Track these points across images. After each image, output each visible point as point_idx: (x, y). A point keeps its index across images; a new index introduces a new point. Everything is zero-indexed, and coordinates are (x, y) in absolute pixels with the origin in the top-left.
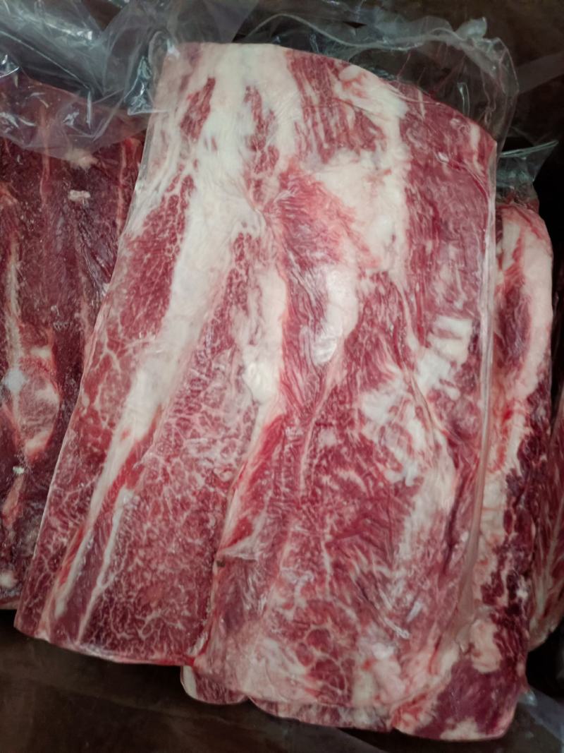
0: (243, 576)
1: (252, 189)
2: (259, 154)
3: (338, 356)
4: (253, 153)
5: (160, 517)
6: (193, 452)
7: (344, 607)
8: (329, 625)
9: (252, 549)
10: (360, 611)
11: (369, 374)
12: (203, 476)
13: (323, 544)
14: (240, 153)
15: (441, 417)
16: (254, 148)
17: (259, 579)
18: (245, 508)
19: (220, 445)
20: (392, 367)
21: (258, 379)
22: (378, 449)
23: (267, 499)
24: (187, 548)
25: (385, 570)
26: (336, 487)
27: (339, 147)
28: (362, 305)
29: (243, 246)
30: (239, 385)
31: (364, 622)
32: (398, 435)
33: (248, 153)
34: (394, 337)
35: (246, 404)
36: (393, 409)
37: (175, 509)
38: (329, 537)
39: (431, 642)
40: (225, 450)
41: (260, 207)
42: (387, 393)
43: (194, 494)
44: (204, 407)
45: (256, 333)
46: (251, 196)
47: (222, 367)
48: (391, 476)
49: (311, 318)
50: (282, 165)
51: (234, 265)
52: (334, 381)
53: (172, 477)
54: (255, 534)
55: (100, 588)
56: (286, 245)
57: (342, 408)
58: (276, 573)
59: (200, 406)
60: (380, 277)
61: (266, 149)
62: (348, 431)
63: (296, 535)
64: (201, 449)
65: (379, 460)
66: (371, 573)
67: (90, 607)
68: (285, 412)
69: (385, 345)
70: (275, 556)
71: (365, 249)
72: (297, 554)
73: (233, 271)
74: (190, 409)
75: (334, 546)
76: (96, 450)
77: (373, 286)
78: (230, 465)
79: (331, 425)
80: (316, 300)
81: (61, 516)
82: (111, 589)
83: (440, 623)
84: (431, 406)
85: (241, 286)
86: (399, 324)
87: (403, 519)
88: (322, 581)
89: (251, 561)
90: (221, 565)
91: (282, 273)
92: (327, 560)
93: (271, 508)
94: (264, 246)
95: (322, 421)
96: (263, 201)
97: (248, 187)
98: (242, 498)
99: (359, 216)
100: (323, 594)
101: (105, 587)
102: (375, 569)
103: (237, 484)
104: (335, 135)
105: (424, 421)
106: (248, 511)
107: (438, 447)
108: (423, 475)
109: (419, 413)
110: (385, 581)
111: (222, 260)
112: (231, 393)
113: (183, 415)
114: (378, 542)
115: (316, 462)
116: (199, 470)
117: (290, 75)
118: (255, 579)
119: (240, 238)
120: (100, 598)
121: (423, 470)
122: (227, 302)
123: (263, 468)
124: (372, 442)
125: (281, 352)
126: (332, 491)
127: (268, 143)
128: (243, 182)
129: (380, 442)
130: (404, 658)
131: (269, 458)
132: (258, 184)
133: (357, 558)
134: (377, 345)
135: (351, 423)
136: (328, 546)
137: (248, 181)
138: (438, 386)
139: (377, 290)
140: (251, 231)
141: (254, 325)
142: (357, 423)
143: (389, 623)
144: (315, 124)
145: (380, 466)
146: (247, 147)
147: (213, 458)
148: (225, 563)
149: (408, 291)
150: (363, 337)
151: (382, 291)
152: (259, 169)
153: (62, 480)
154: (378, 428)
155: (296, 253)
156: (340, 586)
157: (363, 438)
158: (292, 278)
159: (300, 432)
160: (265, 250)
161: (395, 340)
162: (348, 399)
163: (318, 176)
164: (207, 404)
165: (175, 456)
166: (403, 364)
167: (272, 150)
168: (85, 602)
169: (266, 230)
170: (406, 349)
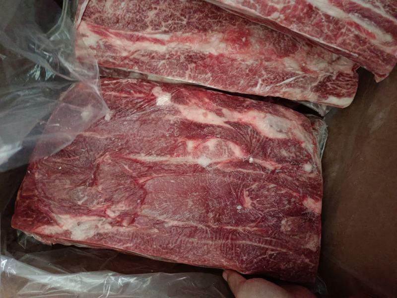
55: (382, 12)
67: (391, 18)
76: (305, 11)
81: (338, 36)
82: (383, 5)
101: (382, 8)
120: (387, 12)
153: (318, 34)
168: (388, 21)
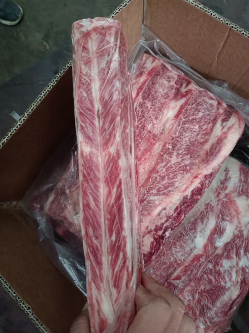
0: (174, 289)
1: (217, 193)
2: (222, 186)
3: (222, 247)
4: (221, 185)
5: (158, 263)
6: (173, 252)
7: (196, 310)
8: (190, 312)
9: (179, 284)
10: (200, 313)
11: (228, 255)
12: (173, 259)
13: (198, 292)
14: (217, 183)
15: (242, 275)
16: (222, 183)
17: (178, 292)
18: (181, 272)
19: (181, 253)
20: (235, 257)
21: (198, 242)
22: (222, 275)
23: (188, 273)
24: (161, 275)
25: (211, 306)
26: (207, 279)
27: (244, 194)
28: (233, 237)
29: (208, 206)
30: (193, 241)
31: (200, 316)
32: (229, 274)
33: (219, 184)
34: (238, 248)
35: (192, 246)
36: (230, 267)
37: (163, 263)
38: (200, 291)
39: (215, 330)
40: (182, 255)
41: (217, 199)
42: (231, 262)
43: (169, 262)
44: (181, 242)
45: (203, 230)
46: (216, 195)
47: (190, 234)
48: (223, 284)
49: (219, 233)
50: (227, 191)
51: (204, 210)
52: (218, 252)
53: (166, 255)
54: (181, 280)
56: (220, 212)
57: (217, 260)
58: (182, 293)
59: (180, 241)
60: (241, 231)
61: (225, 185)
62: (216, 266)
63: (192, 286)
64: (176, 252)
65: (221, 278)
66: (207, 305)
68: (202, 254)
69: (235, 249)
70: (184, 289)
71: (240, 223)
72: (190, 291)
73: (203, 211)
74: (177, 240)
75: (201, 294)
77: (238, 233)
78: (181, 259)
79: (212, 263)
80: (222, 230)
83: (219, 326)
84: (240, 271)
85: (204, 216)
86: (241, 246)
87: (221, 296)
88: (194, 301)
89: (177, 287)
90: (168, 283)
91: (216, 219)
92: (197, 296)
93: (188, 276)
94: (214, 209)
95: (210, 261)
96: (218, 198)
97: (216, 192)
98: (181, 269)
99: (242, 214)
100: (192, 304)
102: (209, 305)
103: (181, 265)
104: (244, 191)
105: (237, 273)
106: (181, 274)
107: (238, 282)
108: (231, 287)
109: (237, 271)
110: (210, 309)
111: (201, 207)
112: (189, 242)
113: (175, 241)
114: (212, 299)
115: (205, 270)
116: (173, 256)
117: (239, 170)
118: (176, 291)
119: (208, 204)
121: (231, 286)
122: (198, 218)
123: (190, 265)
124: (221, 272)
125: (207, 238)
126: (206, 279)
127: (226, 184)
128: (215, 190)
129: (223, 273)
130: (206, 330)
131: (193, 263)
132: (219, 193)
133: (205, 300)
134: (233, 248)
135: (218, 265)
136: (199, 293)
137: (216, 191)
138: (244, 267)
139: (238, 235)
140: (212, 203)
141: (203, 228)
142: (219, 265)
143: (206, 319)
144: (240, 186)
145: (221, 280)
146: (220, 182)
147: (178, 255)
148: (170, 284)
149: (246, 238)
150: (230, 245)
151: (240, 235)
152: (221, 190)
154: (224, 270)
155: (222, 215)
156: (198, 304)
157: (219, 270)
158: (218, 221)
159: (204, 261)
160: (214, 210)
161: (238, 249)
162: (220, 259)
163: (235, 199)
164: (182, 241)
165: (169, 250)
166: (238, 257)
167: (226, 187)
169: (216, 205)
170: (240, 253)
